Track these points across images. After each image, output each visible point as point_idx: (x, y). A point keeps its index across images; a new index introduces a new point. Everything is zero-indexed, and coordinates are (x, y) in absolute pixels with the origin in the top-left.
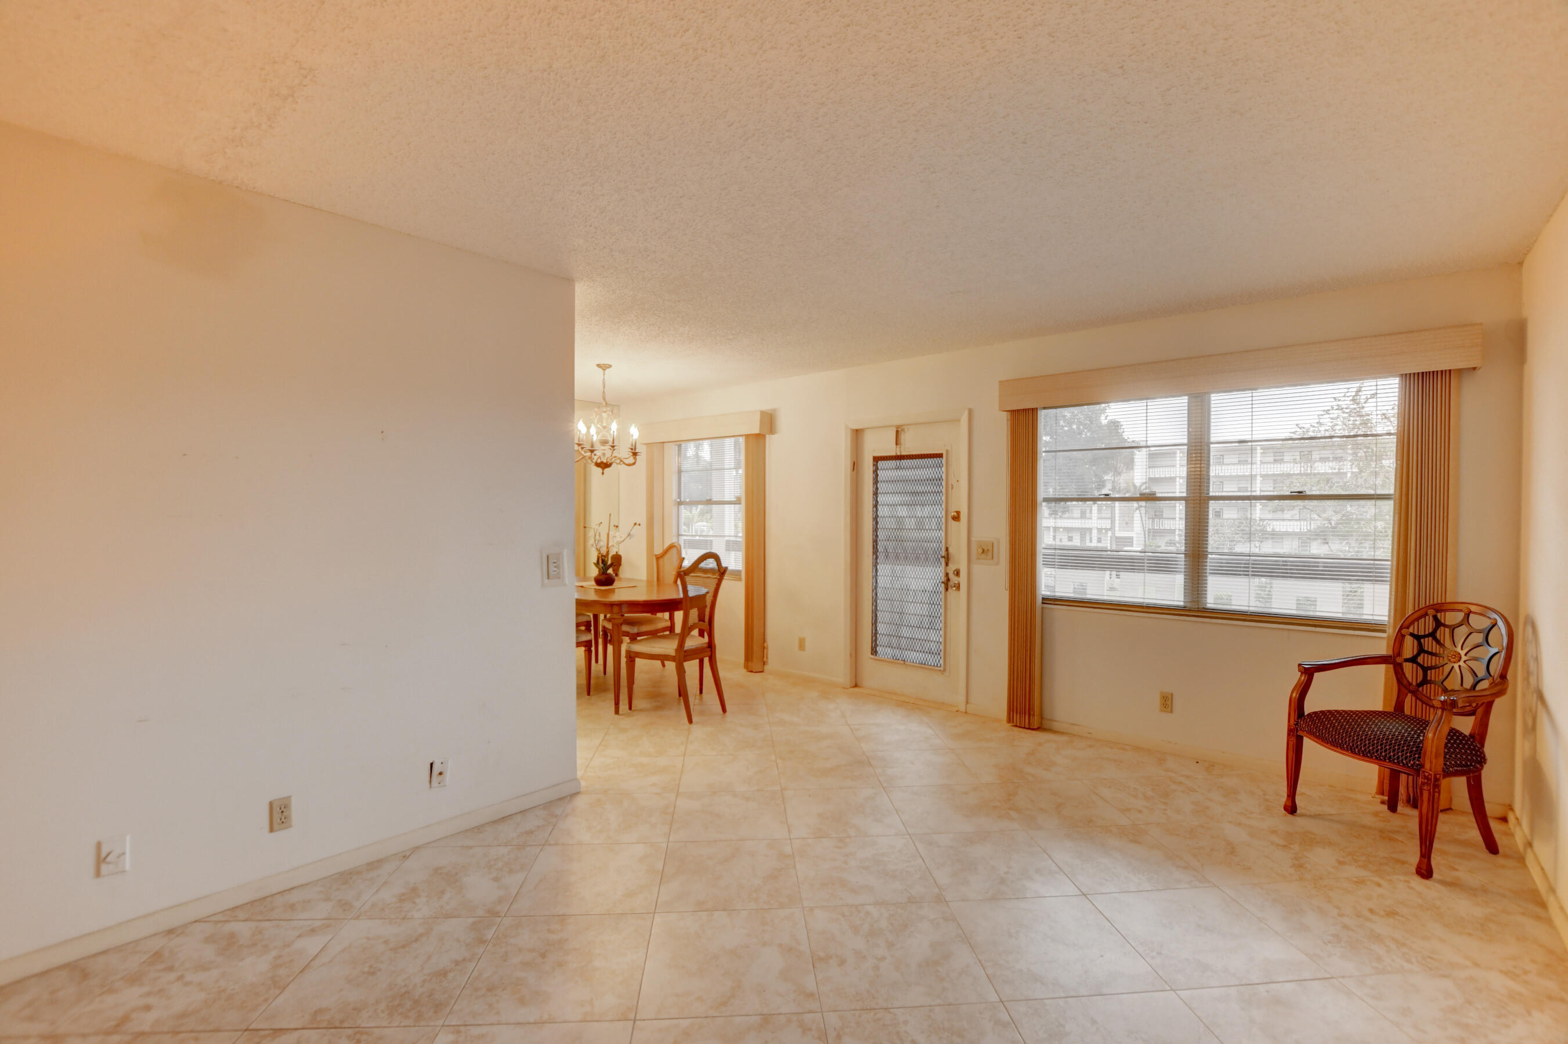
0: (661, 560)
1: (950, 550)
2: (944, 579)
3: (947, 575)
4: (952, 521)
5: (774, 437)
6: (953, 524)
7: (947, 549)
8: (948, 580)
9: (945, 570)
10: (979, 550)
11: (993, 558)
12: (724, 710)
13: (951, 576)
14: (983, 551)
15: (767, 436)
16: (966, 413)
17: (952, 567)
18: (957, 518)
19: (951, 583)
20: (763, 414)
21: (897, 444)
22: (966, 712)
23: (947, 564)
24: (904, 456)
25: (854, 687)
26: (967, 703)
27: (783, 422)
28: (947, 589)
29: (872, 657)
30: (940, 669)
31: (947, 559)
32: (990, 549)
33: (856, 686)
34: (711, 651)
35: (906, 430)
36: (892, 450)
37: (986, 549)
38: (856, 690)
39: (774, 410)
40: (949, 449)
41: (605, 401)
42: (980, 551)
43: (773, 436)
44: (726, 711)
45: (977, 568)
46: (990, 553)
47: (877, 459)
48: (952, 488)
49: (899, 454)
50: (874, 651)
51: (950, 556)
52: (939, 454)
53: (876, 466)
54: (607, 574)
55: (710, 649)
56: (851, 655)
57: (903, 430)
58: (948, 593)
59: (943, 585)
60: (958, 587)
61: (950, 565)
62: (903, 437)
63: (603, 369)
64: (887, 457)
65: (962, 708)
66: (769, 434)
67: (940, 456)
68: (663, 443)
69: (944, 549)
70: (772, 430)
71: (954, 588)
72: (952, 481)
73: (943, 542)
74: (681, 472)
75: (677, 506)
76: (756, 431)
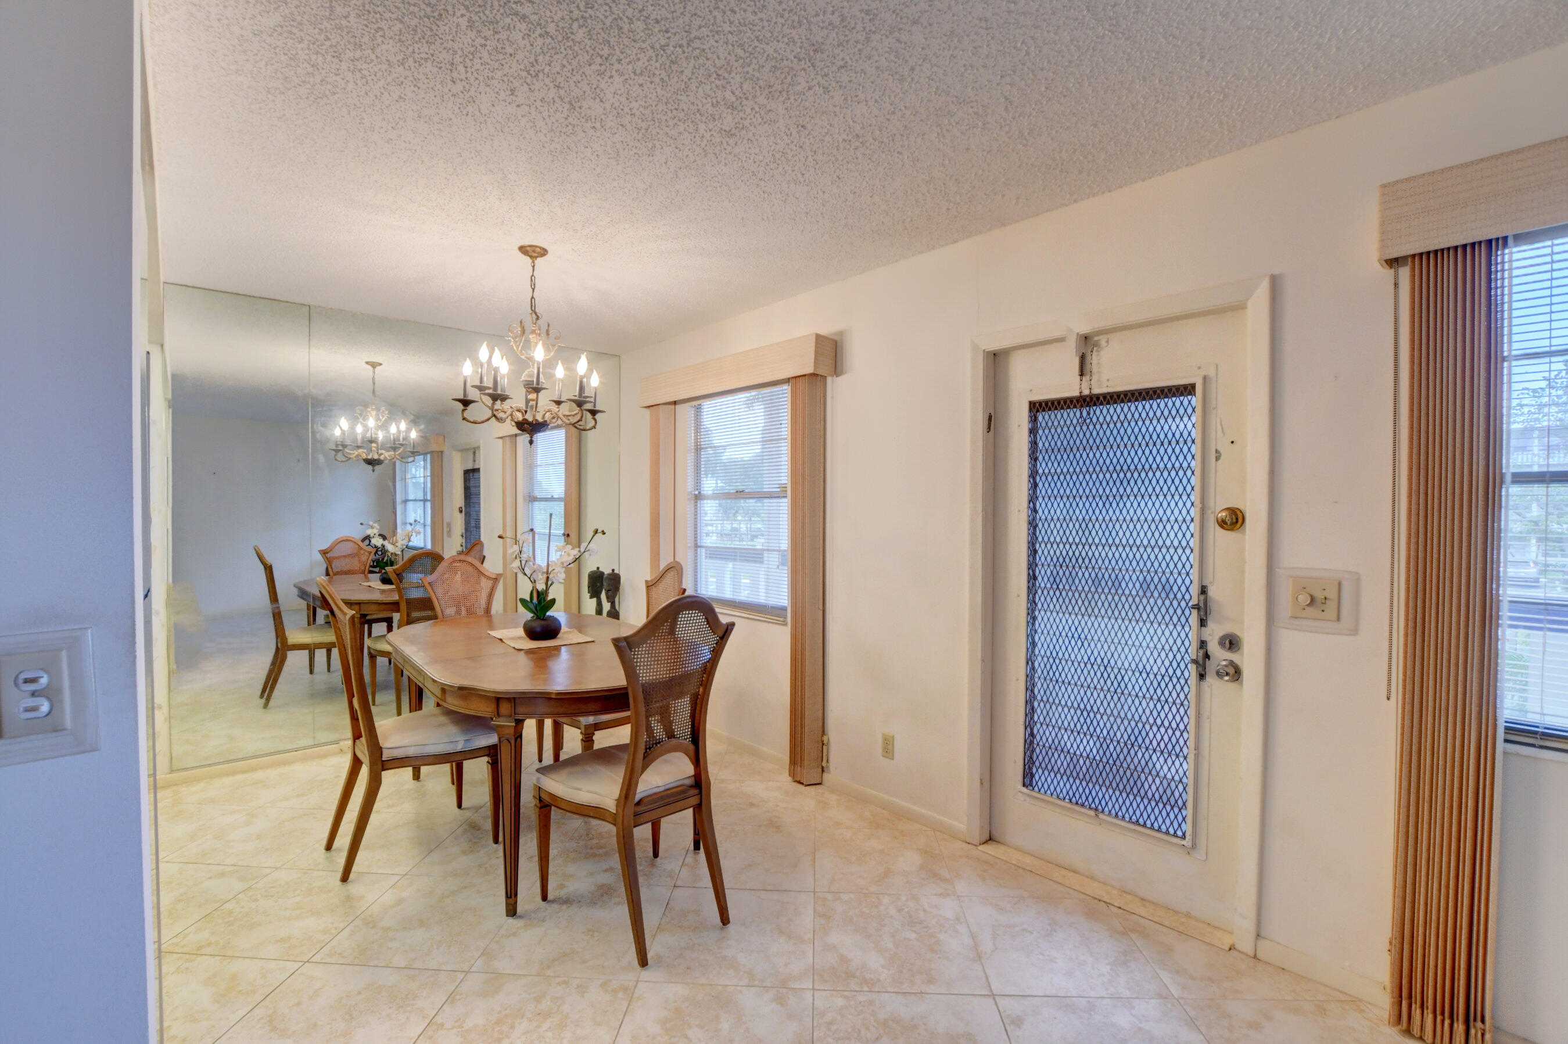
0: (654, 590)
1: (1212, 592)
2: (1193, 652)
3: (1203, 644)
4: (1218, 527)
5: (841, 381)
6: (1221, 537)
7: (1203, 591)
8: (1207, 656)
9: (1199, 634)
10: (1301, 598)
11: (1338, 619)
12: (725, 920)
13: (1214, 648)
14: (1313, 600)
15: (829, 379)
16: (1264, 286)
17: (1214, 632)
18: (1234, 520)
19: (1211, 666)
20: (820, 340)
21: (1082, 374)
22: (1255, 957)
23: (1203, 623)
24: (1098, 397)
25: (986, 842)
26: (1258, 935)
27: (856, 354)
28: (1202, 676)
29: (1024, 790)
30: (1183, 842)
31: (1204, 611)
32: (1332, 594)
33: (990, 839)
34: (700, 793)
35: (1103, 343)
36: (1070, 387)
37: (1319, 595)
38: (989, 849)
39: (841, 333)
40: (1211, 373)
41: (536, 313)
42: (1304, 599)
43: (840, 378)
44: (729, 922)
45: (1290, 640)
46: (1332, 606)
47: (1036, 408)
48: (1217, 459)
49: (1086, 392)
50: (1028, 779)
51: (1212, 606)
52: (1185, 387)
53: (1034, 419)
54: (544, 619)
55: (697, 791)
56: (982, 783)
57: (1097, 344)
58: (1205, 684)
59: (1192, 667)
60: (1236, 673)
61: (1211, 624)
62: (1095, 360)
63: (531, 257)
64: (1059, 401)
65: (1246, 944)
66: (832, 376)
67: (1188, 390)
68: (675, 403)
69: (1195, 590)
70: (837, 369)
71: (1227, 678)
72: (1219, 441)
73: (1194, 574)
74: (701, 449)
75: (693, 502)
76: (810, 370)
